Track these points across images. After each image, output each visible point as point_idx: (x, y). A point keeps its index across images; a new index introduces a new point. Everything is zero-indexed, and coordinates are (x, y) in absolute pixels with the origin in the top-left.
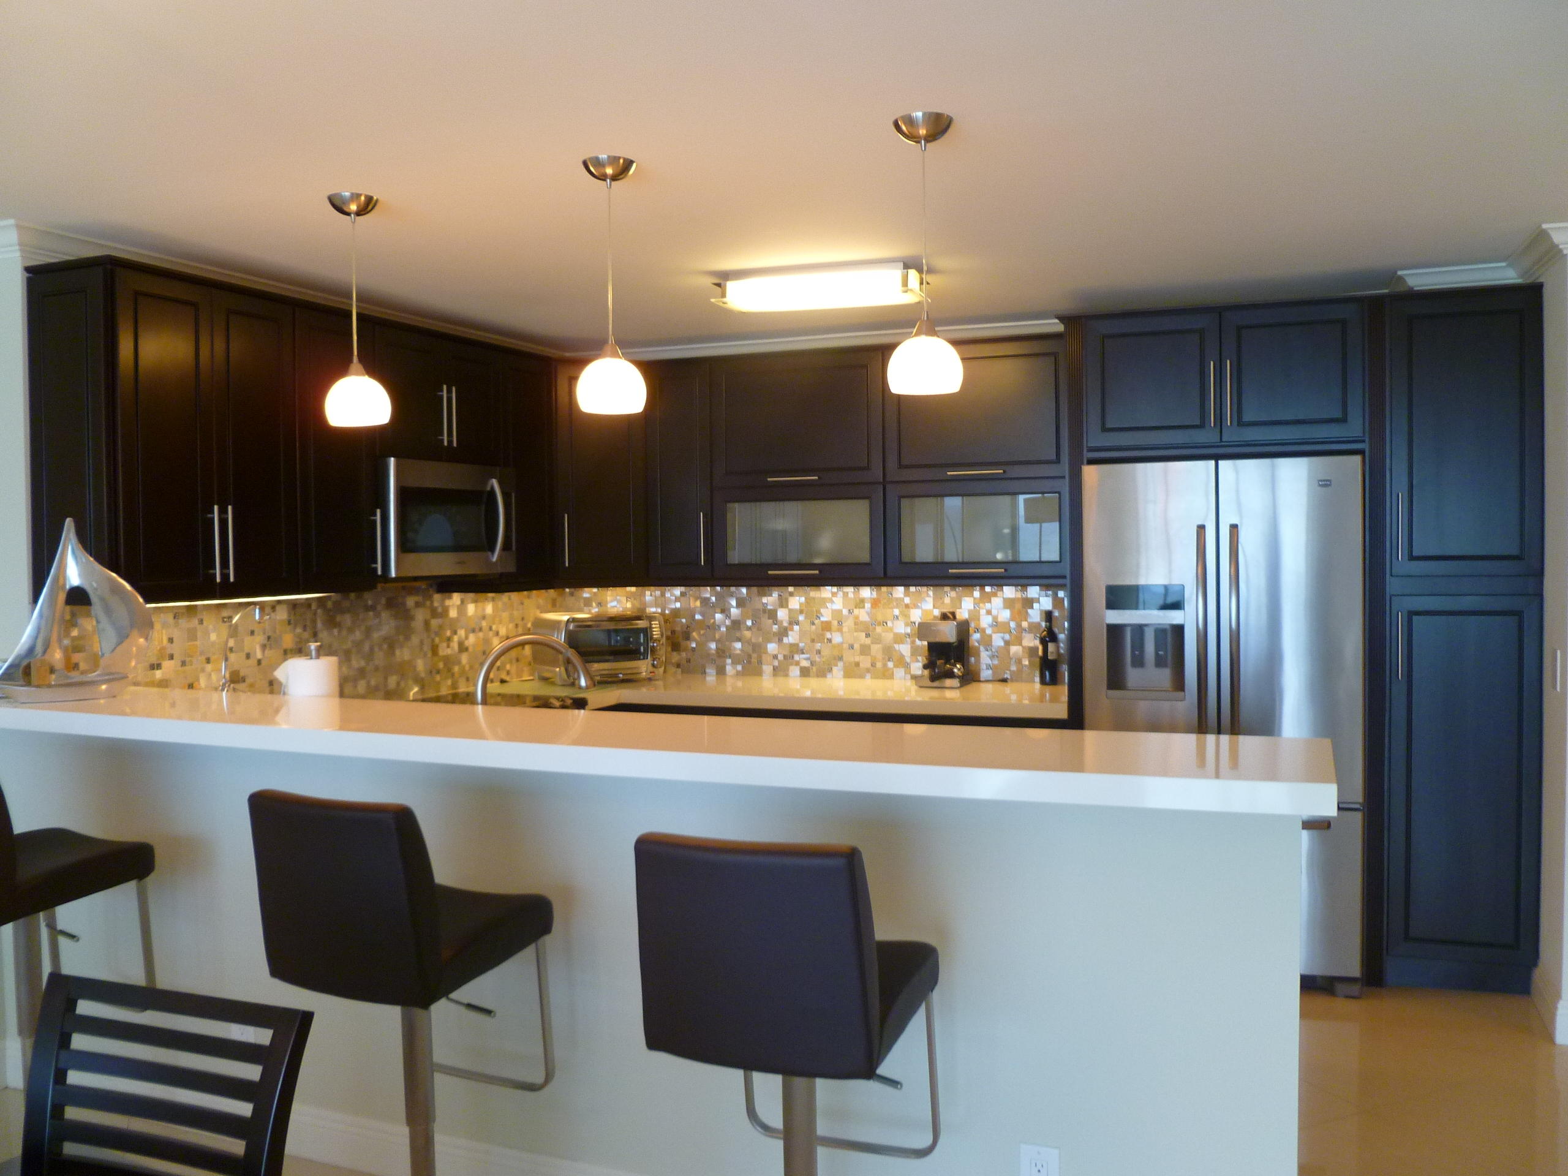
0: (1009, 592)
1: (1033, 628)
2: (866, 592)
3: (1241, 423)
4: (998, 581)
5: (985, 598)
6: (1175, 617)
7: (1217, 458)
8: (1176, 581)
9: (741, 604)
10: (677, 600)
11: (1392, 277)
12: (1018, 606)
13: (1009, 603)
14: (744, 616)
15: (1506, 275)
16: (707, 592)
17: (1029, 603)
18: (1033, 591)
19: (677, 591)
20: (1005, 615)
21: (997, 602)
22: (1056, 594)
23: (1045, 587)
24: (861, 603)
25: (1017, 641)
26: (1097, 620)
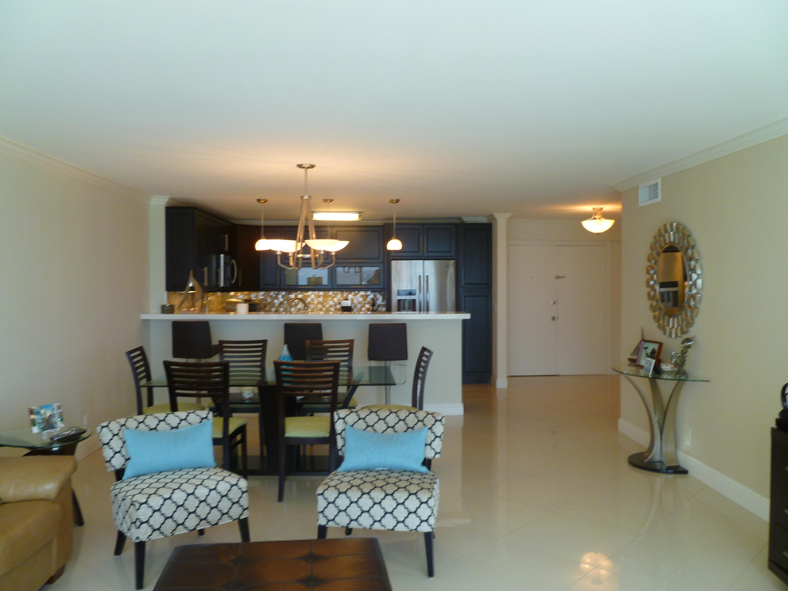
0: (362, 293)
1: (368, 303)
2: (321, 293)
3: (428, 252)
4: (359, 290)
5: (355, 295)
6: (413, 297)
7: (424, 260)
8: (414, 288)
9: (283, 297)
10: (262, 296)
11: (460, 218)
12: (364, 297)
13: (362, 296)
14: (284, 301)
15: (484, 220)
16: (272, 293)
17: (367, 296)
18: (369, 293)
19: (262, 293)
20: (361, 299)
21: (358, 296)
22: (374, 294)
23: (372, 292)
24: (319, 296)
25: (364, 306)
26: (395, 298)
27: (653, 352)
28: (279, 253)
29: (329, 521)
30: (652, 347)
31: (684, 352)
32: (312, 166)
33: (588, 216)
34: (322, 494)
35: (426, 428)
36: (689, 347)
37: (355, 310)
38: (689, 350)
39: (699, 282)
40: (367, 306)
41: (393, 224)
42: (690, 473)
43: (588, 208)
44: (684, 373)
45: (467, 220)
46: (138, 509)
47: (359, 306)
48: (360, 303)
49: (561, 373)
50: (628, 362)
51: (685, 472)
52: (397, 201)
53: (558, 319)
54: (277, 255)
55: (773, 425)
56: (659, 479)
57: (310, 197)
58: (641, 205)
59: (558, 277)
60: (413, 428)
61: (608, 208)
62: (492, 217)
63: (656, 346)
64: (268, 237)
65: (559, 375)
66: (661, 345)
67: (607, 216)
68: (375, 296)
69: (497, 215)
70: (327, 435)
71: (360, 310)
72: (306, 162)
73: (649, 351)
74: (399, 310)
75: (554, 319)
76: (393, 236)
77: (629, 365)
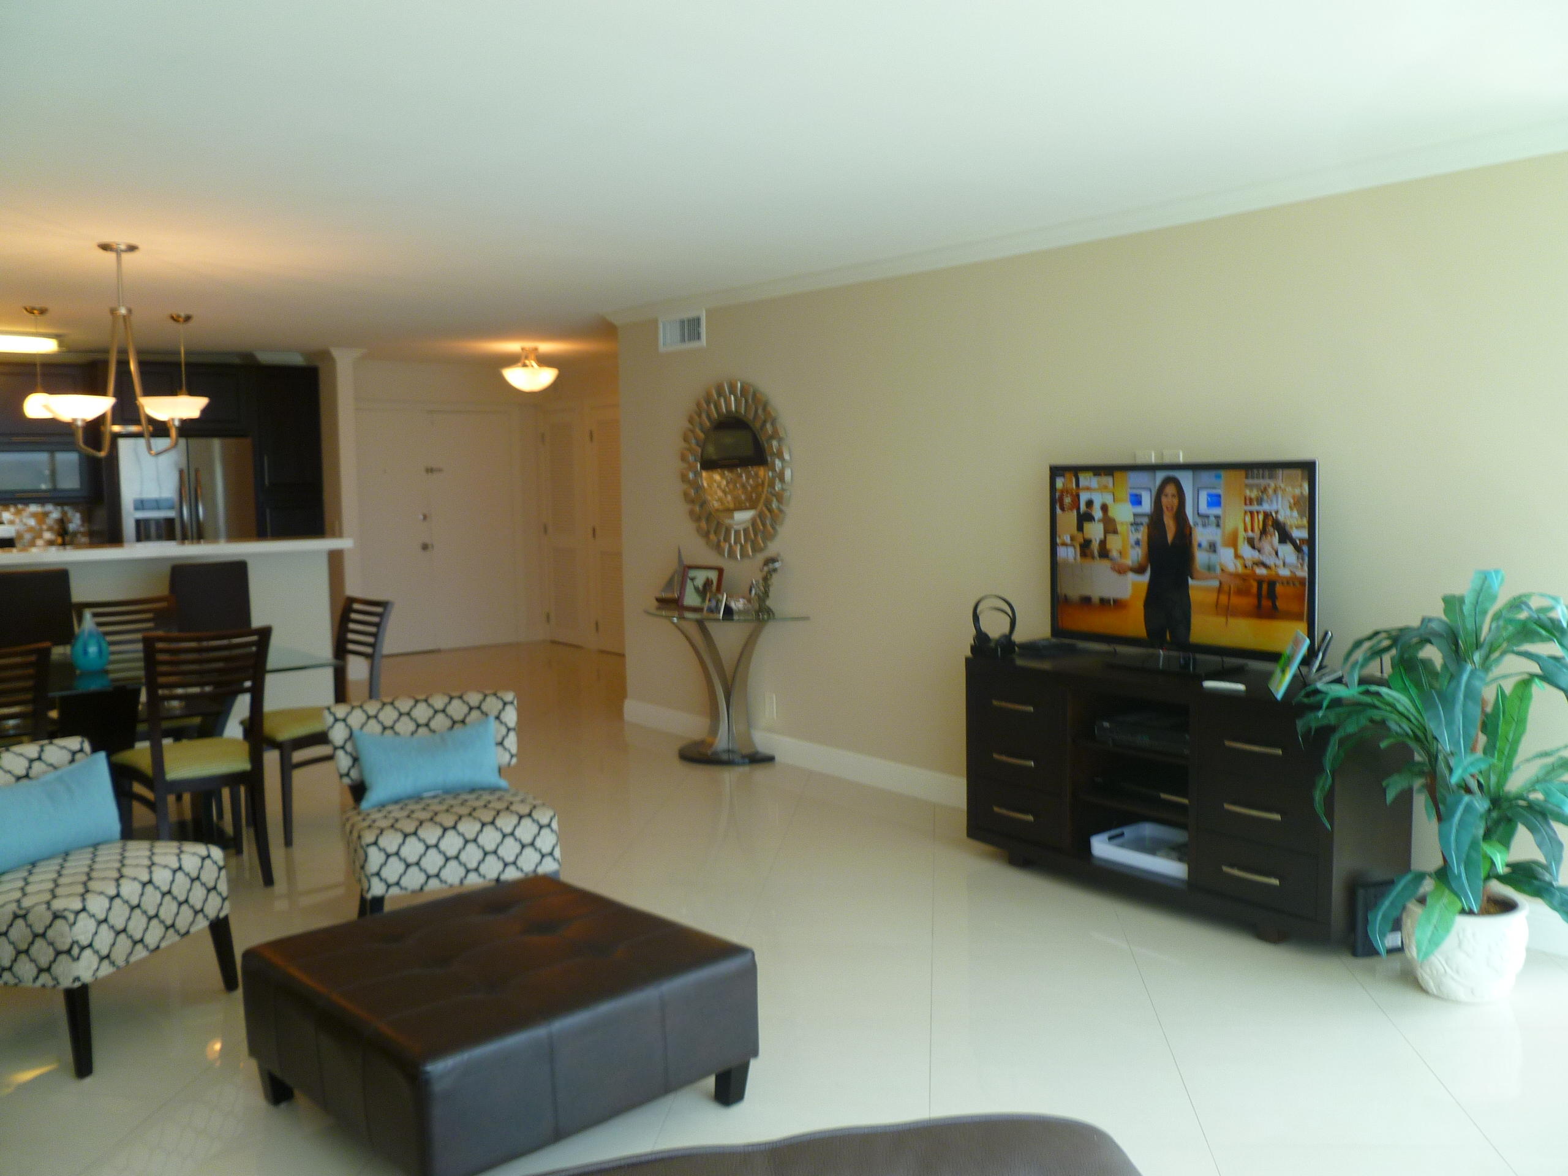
0: (34, 508)
4: (27, 502)
5: (19, 512)
7: (187, 438)
11: (248, 355)
12: (40, 516)
13: (34, 515)
17: (46, 514)
18: (49, 507)
20: (32, 522)
21: (25, 514)
22: (60, 509)
23: (57, 505)
25: (40, 536)
26: (129, 517)
27: (708, 583)
28: (79, 423)
29: (389, 886)
30: (701, 577)
31: (766, 579)
32: (132, 248)
33: (512, 360)
34: (375, 843)
35: (492, 718)
36: (775, 570)
37: (18, 545)
38: (775, 576)
39: (788, 474)
40: (48, 535)
41: (179, 364)
42: (777, 758)
43: (513, 346)
44: (769, 611)
45: (264, 358)
46: (74, 923)
47: (28, 536)
48: (30, 529)
49: (443, 646)
50: (656, 603)
51: (769, 759)
52: (188, 318)
53: (433, 546)
54: (77, 427)
55: (968, 653)
56: (729, 777)
57: (130, 311)
58: (662, 349)
59: (430, 470)
60: (463, 722)
61: (546, 347)
62: (326, 355)
63: (713, 575)
64: (52, 390)
65: (438, 651)
66: (721, 571)
67: (545, 361)
68: (64, 513)
69: (336, 353)
70: (246, 766)
71: (32, 544)
72: (121, 239)
73: (700, 582)
74: (139, 539)
75: (425, 547)
76: (180, 388)
77: (658, 608)
